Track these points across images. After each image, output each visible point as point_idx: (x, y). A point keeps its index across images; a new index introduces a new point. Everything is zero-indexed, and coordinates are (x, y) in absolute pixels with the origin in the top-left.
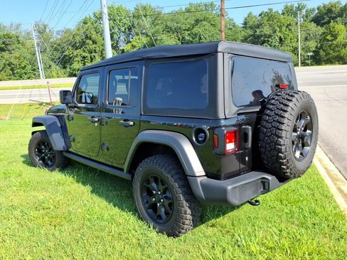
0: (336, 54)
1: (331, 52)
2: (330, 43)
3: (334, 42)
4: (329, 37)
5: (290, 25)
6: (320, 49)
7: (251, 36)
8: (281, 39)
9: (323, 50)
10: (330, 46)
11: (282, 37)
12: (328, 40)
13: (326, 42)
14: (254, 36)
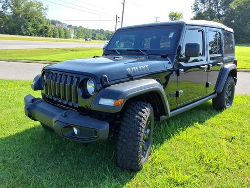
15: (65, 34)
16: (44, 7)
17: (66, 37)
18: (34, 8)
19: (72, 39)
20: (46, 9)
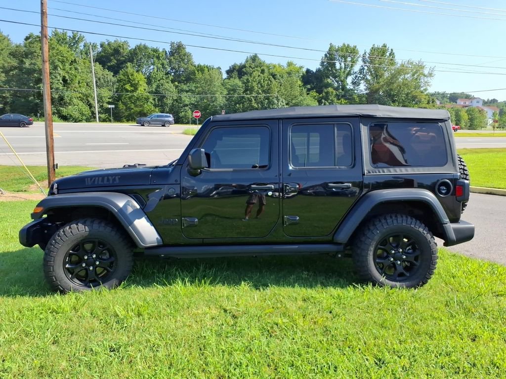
0: (138, 109)
1: (133, 106)
2: (130, 94)
3: (135, 94)
4: (128, 87)
5: (75, 61)
6: (118, 101)
7: (15, 68)
8: (65, 80)
9: (122, 102)
10: (130, 98)
11: (67, 78)
12: (127, 91)
13: (124, 93)
14: (20, 69)
15: (471, 120)
16: (426, 72)
17: (472, 127)
18: (407, 76)
19: (488, 130)
20: (430, 75)
